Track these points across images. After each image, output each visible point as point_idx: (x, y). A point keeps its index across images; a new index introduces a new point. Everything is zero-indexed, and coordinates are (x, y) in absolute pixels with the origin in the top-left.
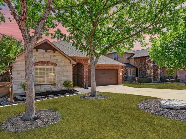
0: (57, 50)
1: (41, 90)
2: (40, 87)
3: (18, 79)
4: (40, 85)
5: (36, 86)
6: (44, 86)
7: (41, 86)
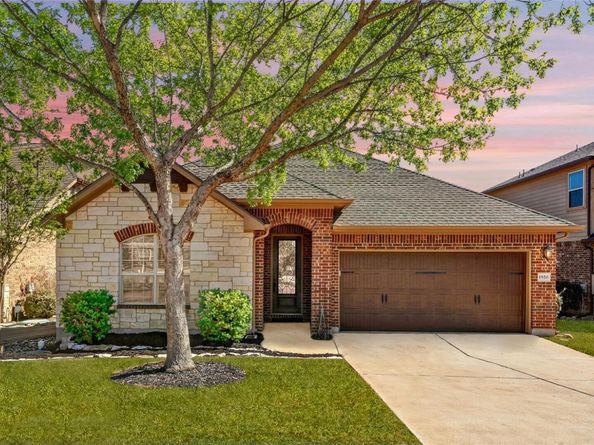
0: (191, 183)
1: (136, 326)
2: (134, 315)
3: (73, 283)
4: (136, 307)
5: (124, 310)
6: (147, 311)
7: (138, 310)
